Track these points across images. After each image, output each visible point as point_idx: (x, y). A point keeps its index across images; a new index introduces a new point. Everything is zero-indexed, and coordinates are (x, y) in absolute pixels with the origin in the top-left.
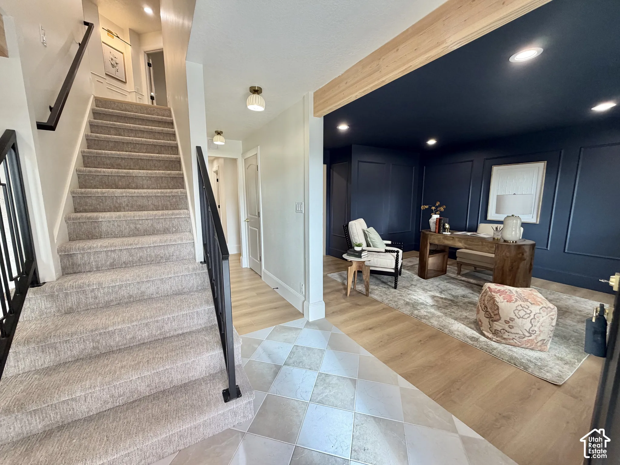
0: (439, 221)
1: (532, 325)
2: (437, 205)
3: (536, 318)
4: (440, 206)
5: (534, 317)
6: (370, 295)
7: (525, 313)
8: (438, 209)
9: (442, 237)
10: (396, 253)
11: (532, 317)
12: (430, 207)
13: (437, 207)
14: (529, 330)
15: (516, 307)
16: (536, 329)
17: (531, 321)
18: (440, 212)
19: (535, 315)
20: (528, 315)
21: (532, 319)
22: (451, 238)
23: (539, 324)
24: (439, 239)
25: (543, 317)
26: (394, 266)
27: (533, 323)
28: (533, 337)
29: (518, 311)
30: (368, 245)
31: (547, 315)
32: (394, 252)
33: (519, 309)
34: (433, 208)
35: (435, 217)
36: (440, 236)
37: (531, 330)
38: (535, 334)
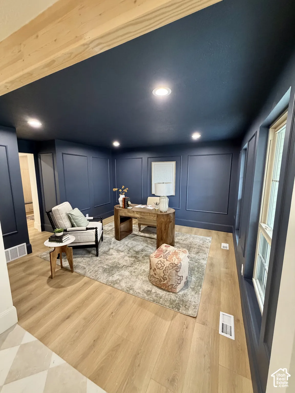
0: (124, 199)
1: (164, 274)
2: (123, 188)
3: (166, 270)
4: (124, 189)
5: (165, 269)
6: (75, 270)
7: (161, 266)
8: (124, 191)
9: (127, 211)
10: (95, 230)
11: (164, 269)
12: (118, 190)
13: (123, 190)
14: (163, 277)
15: (158, 261)
16: (166, 277)
17: (163, 272)
18: (125, 193)
19: (166, 268)
20: (162, 268)
21: (164, 270)
22: (132, 212)
23: (168, 274)
24: (125, 213)
25: (170, 270)
26: (94, 239)
27: (164, 273)
28: (165, 282)
29: (158, 264)
30: (73, 226)
31: (173, 268)
32: (94, 229)
33: (159, 263)
34: (120, 190)
35: (122, 197)
36: (126, 210)
37: (164, 277)
38: (167, 280)
